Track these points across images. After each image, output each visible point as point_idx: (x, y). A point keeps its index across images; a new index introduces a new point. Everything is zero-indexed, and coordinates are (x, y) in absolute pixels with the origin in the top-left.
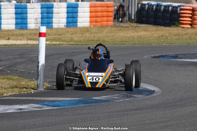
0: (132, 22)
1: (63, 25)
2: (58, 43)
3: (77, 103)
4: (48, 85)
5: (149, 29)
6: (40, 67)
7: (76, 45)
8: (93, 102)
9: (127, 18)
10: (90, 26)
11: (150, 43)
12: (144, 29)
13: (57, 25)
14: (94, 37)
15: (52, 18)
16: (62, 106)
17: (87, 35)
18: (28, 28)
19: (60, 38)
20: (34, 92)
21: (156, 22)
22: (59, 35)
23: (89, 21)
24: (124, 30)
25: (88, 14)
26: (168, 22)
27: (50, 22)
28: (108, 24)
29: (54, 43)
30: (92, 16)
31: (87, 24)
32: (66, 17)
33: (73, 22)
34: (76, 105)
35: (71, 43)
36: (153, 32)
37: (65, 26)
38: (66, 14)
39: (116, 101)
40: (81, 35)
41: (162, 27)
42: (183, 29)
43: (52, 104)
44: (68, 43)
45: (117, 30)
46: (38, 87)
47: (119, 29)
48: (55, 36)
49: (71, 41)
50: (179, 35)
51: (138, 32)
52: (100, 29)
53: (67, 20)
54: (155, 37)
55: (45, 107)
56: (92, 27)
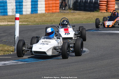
0: (71, 10)
1: (29, 12)
2: (26, 23)
5: (81, 13)
6: (16, 38)
7: (37, 24)
9: (68, 7)
10: (45, 13)
11: (82, 22)
12: (78, 14)
13: (26, 12)
14: (48, 19)
15: (22, 8)
16: (30, 61)
17: (44, 18)
18: (8, 15)
19: (27, 20)
20: (13, 53)
21: (85, 9)
22: (27, 18)
23: (45, 10)
24: (66, 14)
25: (44, 6)
26: (92, 9)
27: (21, 11)
28: (56, 11)
29: (24, 23)
30: (46, 6)
31: (44, 12)
32: (31, 7)
33: (36, 11)
35: (34, 23)
36: (83, 16)
40: (40, 18)
41: (89, 13)
42: (102, 13)
43: (24, 60)
44: (33, 23)
45: (62, 15)
47: (63, 14)
48: (24, 19)
51: (74, 16)
52: (51, 14)
53: (31, 10)
54: (85, 18)
55: (19, 62)
56: (46, 13)
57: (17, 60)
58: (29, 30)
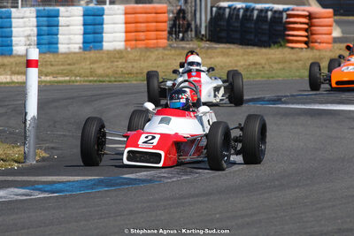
0: (202, 40)
1: (77, 46)
2: (67, 78)
3: (94, 185)
4: (44, 155)
5: (231, 52)
6: (28, 123)
7: (101, 81)
8: (123, 184)
9: (193, 33)
10: (126, 49)
12: (222, 52)
13: (66, 46)
14: (133, 67)
15: (57, 34)
16: (67, 191)
17: (120, 63)
18: (15, 52)
19: (71, 71)
20: (18, 167)
21: (245, 40)
22: (69, 64)
23: (124, 39)
25: (122, 27)
26: (265, 38)
27: (54, 41)
28: (157, 43)
29: (60, 79)
30: (129, 29)
31: (120, 45)
32: (82, 32)
33: (98, 42)
34: (92, 189)
35: (91, 78)
36: (239, 58)
37: (80, 48)
38: (82, 28)
39: (166, 181)
40: (109, 65)
41: (256, 49)
42: (293, 51)
43: (49, 188)
44: (86, 79)
45: (173, 55)
46: (25, 158)
47: (178, 52)
48: (62, 67)
49: (91, 76)
50: (285, 62)
51: (211, 58)
52: (143, 54)
53: (84, 38)
54: (242, 66)
55: (36, 192)
56: (129, 49)
57: (30, 187)
58: (73, 98)
